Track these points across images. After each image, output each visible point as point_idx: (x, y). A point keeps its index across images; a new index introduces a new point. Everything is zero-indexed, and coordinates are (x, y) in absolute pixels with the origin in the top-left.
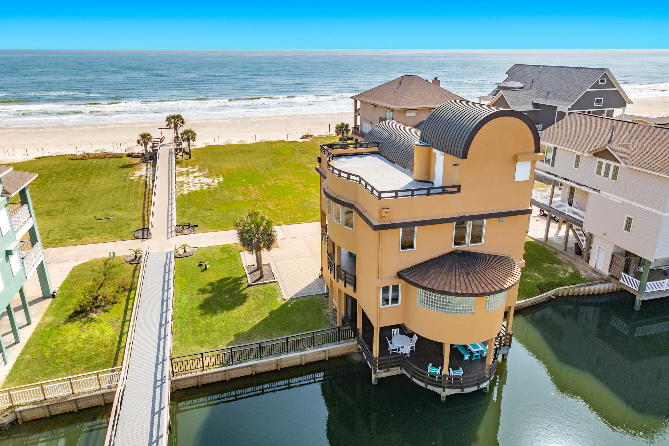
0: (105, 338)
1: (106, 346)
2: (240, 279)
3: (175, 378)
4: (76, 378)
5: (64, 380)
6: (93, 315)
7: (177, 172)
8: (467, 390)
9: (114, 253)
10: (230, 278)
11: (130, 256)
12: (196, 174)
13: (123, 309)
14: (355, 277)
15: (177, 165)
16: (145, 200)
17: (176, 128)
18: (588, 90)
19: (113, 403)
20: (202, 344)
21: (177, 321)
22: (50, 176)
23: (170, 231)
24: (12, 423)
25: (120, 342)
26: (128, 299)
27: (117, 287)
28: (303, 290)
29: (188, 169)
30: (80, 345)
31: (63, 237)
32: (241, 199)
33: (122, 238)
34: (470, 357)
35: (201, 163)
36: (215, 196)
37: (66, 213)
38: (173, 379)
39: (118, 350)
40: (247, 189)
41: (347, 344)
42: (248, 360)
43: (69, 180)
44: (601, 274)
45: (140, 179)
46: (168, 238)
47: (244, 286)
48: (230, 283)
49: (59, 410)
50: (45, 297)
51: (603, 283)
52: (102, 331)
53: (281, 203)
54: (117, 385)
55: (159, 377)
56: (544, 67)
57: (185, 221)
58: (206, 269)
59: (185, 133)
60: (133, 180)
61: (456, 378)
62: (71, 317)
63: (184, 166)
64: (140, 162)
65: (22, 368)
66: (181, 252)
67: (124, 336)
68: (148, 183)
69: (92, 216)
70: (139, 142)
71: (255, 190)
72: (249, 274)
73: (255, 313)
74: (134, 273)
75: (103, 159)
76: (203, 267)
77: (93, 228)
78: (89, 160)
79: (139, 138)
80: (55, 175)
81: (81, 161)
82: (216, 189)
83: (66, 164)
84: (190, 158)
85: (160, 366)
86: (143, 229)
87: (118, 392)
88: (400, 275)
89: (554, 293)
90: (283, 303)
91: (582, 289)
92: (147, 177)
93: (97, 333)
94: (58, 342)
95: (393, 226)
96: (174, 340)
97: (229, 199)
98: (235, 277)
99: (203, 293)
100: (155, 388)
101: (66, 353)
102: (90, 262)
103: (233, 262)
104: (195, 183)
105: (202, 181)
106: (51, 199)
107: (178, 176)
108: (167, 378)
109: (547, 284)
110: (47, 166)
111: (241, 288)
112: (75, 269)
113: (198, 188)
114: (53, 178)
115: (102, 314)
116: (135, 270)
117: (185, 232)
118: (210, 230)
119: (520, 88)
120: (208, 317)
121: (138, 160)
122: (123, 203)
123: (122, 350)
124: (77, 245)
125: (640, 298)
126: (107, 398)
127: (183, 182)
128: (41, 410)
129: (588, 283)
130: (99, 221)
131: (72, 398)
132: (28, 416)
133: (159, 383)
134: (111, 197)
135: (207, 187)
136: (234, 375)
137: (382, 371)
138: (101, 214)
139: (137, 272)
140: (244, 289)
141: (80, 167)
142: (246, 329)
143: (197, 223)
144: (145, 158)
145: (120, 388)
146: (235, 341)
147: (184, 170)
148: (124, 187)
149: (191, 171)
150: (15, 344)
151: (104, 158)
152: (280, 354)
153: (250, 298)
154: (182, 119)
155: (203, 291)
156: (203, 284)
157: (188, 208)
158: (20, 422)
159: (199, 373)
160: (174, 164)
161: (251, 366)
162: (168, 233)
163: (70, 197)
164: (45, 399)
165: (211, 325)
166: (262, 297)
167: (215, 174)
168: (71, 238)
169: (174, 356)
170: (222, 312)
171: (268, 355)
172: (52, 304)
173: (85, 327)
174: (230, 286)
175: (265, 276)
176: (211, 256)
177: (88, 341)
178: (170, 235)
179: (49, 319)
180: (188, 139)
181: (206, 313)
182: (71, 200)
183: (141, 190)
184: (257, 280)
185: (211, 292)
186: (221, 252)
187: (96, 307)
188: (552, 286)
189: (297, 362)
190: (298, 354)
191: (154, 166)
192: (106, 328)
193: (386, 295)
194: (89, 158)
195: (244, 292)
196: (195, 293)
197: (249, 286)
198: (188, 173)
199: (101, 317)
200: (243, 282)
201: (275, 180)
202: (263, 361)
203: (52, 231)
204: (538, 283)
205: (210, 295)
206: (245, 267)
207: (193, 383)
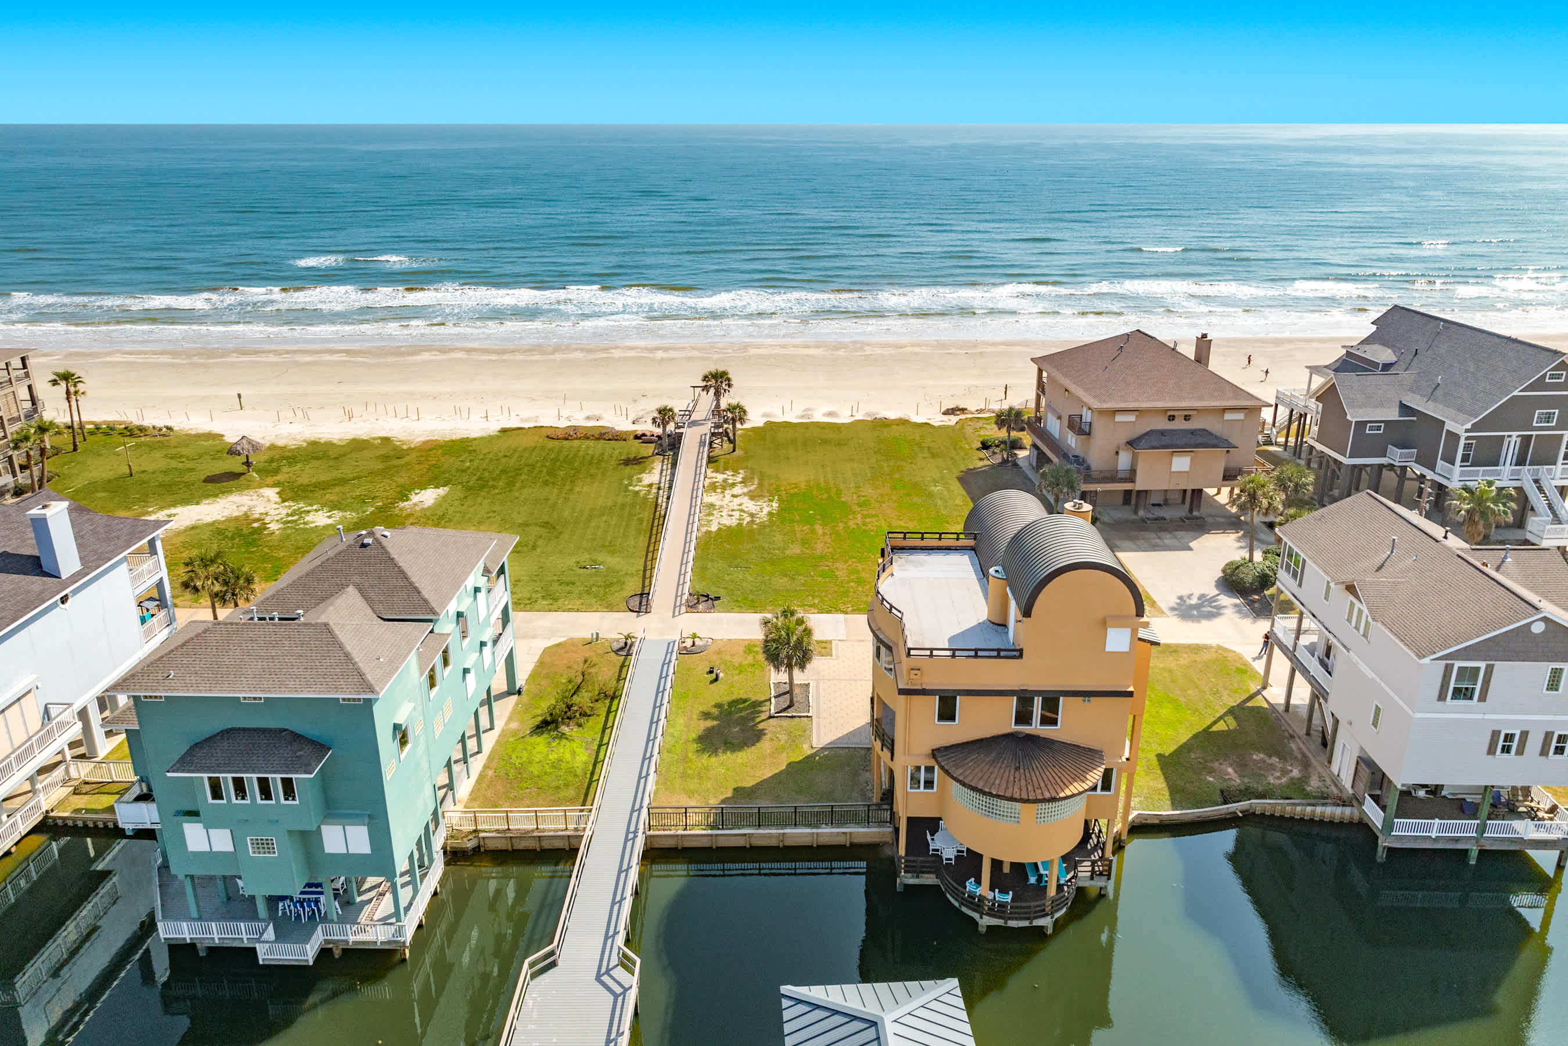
0: (576, 765)
1: (576, 776)
2: (760, 703)
3: (652, 833)
4: (541, 811)
5: (529, 812)
6: (564, 729)
7: (708, 481)
8: (1012, 924)
9: (597, 634)
10: (745, 701)
11: (618, 641)
12: (737, 490)
13: (601, 726)
14: (893, 741)
15: (710, 465)
16: (650, 538)
17: (717, 394)
18: (1516, 393)
19: (578, 849)
20: (690, 794)
21: (665, 755)
22: (518, 471)
23: (678, 604)
24: (474, 849)
25: (592, 773)
26: (609, 712)
27: (597, 693)
28: (843, 737)
29: (725, 476)
30: (547, 768)
31: (534, 595)
32: (799, 551)
33: (611, 608)
34: (1037, 880)
35: (749, 466)
36: (757, 540)
37: (539, 550)
38: (648, 833)
39: (590, 784)
40: (813, 531)
41: (881, 830)
42: (743, 827)
43: (546, 483)
44: (1341, 789)
45: (649, 492)
46: (674, 616)
47: (764, 716)
48: (745, 709)
49: (522, 845)
50: (509, 693)
51: (1338, 805)
52: (574, 753)
53: (860, 567)
54: (584, 829)
55: (632, 829)
56: (1447, 325)
57: (701, 588)
58: (716, 680)
59: (731, 409)
60: (637, 493)
61: (1002, 905)
62: (538, 727)
63: (721, 469)
64: (653, 455)
65: (484, 785)
66: (689, 643)
67: (599, 766)
68: (660, 501)
69: (571, 561)
70: (654, 420)
71: (824, 534)
72: (775, 697)
73: (768, 761)
74: (620, 671)
75: (597, 442)
76: (714, 676)
77: (573, 584)
78: (576, 443)
79: (656, 415)
80: (525, 470)
81: (565, 442)
82: (762, 526)
83: (543, 448)
84: (734, 451)
85: (635, 814)
86: (642, 594)
87: (585, 838)
88: (935, 753)
89: (1245, 808)
90: (809, 752)
91: (1299, 809)
92: (659, 489)
93: (568, 756)
94: (524, 759)
95: (923, 692)
96: (657, 783)
97: (779, 549)
98: (754, 699)
99: (706, 719)
100: (626, 840)
101: (532, 777)
102: (565, 642)
103: (757, 672)
104: (733, 510)
105: (743, 507)
106: (520, 521)
107: (706, 491)
108: (641, 831)
109: (1240, 791)
110: (515, 451)
111: (758, 720)
112: (546, 650)
113: (733, 522)
114: (523, 477)
115: (576, 729)
116: (622, 666)
117: (701, 607)
118: (737, 609)
119: (1387, 367)
120: (706, 756)
121: (650, 449)
122: (619, 540)
123: (595, 784)
124: (550, 611)
125: (1383, 842)
126: (573, 841)
127: (712, 506)
128: (503, 841)
129: (1312, 801)
130: (582, 570)
131: (535, 834)
132: (491, 845)
133: (631, 836)
134: (602, 525)
135: (748, 519)
136: (722, 843)
137: (909, 875)
138: (585, 558)
139: (625, 670)
140: (763, 721)
141: (561, 458)
142: (749, 783)
143: (721, 592)
144: (661, 445)
145: (588, 833)
146: (733, 797)
147: (720, 477)
148: (623, 506)
149: (730, 481)
150: (478, 753)
151: (598, 439)
152: (785, 825)
153: (768, 736)
154: (729, 380)
155: (706, 715)
156: (708, 706)
157: (712, 561)
158: (482, 849)
159: (680, 832)
160: (704, 462)
161: (745, 835)
162: (675, 607)
163: (546, 518)
164: (509, 829)
165: (707, 768)
166: (783, 737)
167: (768, 492)
168: (543, 597)
169: (653, 805)
170: (724, 752)
171: (769, 826)
172: (517, 704)
173: (554, 744)
174: (743, 714)
175: (796, 705)
176: (728, 658)
177: (556, 765)
178: (677, 609)
179: (514, 725)
180: (734, 420)
181: (704, 750)
182: (546, 524)
183: (647, 515)
184: (784, 710)
185: (715, 718)
186: (745, 652)
187: (568, 718)
188: (1247, 793)
189: (806, 841)
190: (808, 830)
191: (674, 465)
192: (578, 751)
193: (929, 776)
194: (576, 439)
195: (761, 726)
196: (695, 717)
197: (771, 717)
198: (726, 485)
199: (574, 734)
200: (763, 709)
201: (865, 517)
202: (761, 831)
203: (519, 581)
204: (1224, 786)
205: (715, 723)
206: (772, 686)
207: (670, 843)
